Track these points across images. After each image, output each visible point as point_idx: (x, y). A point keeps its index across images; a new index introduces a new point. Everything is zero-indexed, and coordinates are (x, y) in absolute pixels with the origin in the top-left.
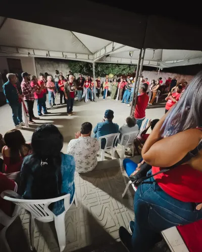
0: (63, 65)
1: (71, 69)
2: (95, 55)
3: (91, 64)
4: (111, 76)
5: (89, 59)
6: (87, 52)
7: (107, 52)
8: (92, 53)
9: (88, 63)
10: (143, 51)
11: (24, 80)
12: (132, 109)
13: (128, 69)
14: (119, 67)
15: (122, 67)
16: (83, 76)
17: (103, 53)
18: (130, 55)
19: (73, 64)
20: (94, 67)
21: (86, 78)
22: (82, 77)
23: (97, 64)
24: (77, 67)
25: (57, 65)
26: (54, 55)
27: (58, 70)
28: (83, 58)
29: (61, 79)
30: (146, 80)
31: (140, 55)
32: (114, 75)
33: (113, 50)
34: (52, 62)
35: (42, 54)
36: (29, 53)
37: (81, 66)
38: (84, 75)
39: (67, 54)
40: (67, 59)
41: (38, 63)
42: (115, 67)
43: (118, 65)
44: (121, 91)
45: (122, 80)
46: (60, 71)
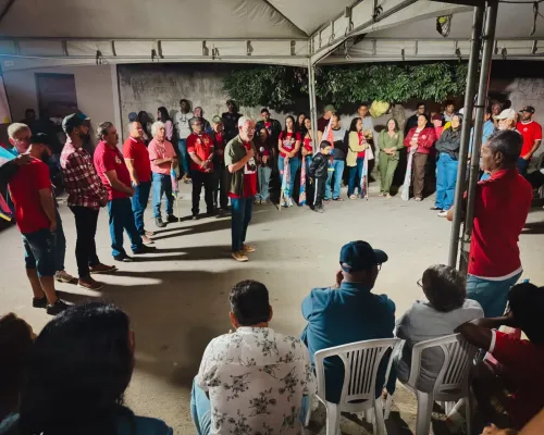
0: (206, 82)
1: (234, 94)
2: (317, 38)
3: (303, 71)
4: (379, 107)
5: (293, 54)
6: (288, 32)
7: (356, 26)
8: (304, 33)
9: (290, 70)
10: (488, 10)
11: (69, 140)
12: (456, 238)
13: (447, 77)
14: (408, 72)
15: (422, 73)
16: (274, 115)
17: (341, 28)
18: (439, 29)
19: (240, 76)
20: (312, 81)
21: (286, 122)
22: (269, 120)
23: (324, 70)
24: (254, 87)
25: (186, 84)
26: (175, 52)
27: (189, 99)
28: (273, 53)
29: (197, 129)
30: (527, 115)
31: (479, 26)
32: (392, 105)
33: (375, 19)
34: (171, 75)
35: (139, 52)
36: (99, 54)
37: (267, 83)
38: (278, 111)
39: (217, 44)
40: (216, 60)
41: (128, 82)
42: (396, 74)
43: (405, 66)
44: (421, 162)
45: (422, 121)
46: (195, 104)
